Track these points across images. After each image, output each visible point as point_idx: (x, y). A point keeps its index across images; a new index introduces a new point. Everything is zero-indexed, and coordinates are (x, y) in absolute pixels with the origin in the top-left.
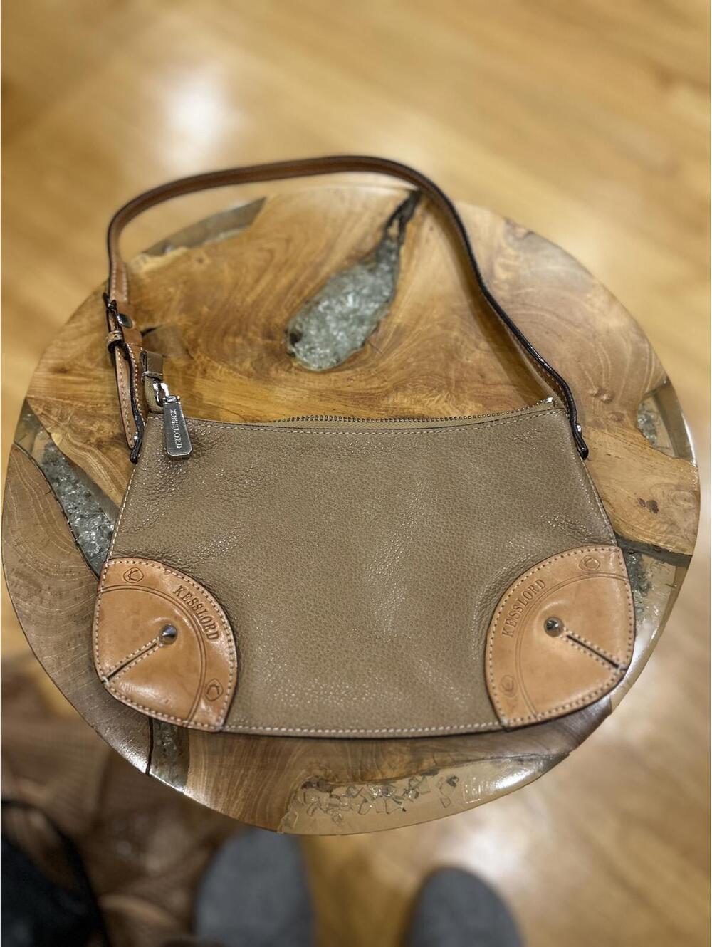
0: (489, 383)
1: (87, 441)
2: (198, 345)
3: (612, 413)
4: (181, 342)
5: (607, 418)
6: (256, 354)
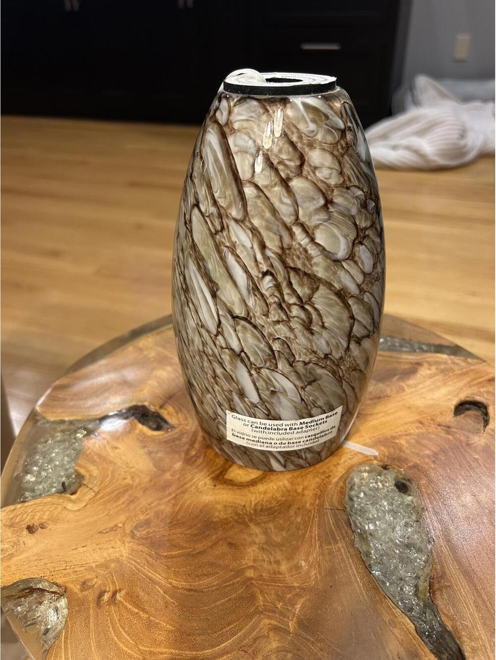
0: (221, 542)
1: (427, 362)
2: (447, 434)
3: (94, 585)
4: (458, 429)
5: (97, 577)
6: (408, 451)
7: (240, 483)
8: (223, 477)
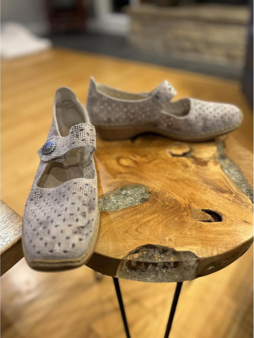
1: (236, 195)
2: (184, 208)
4: (191, 211)
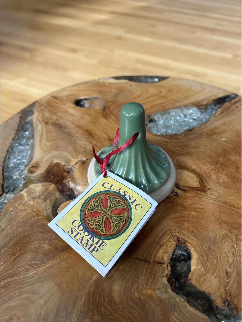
1: (44, 120)
7: (198, 177)
8: (200, 188)
